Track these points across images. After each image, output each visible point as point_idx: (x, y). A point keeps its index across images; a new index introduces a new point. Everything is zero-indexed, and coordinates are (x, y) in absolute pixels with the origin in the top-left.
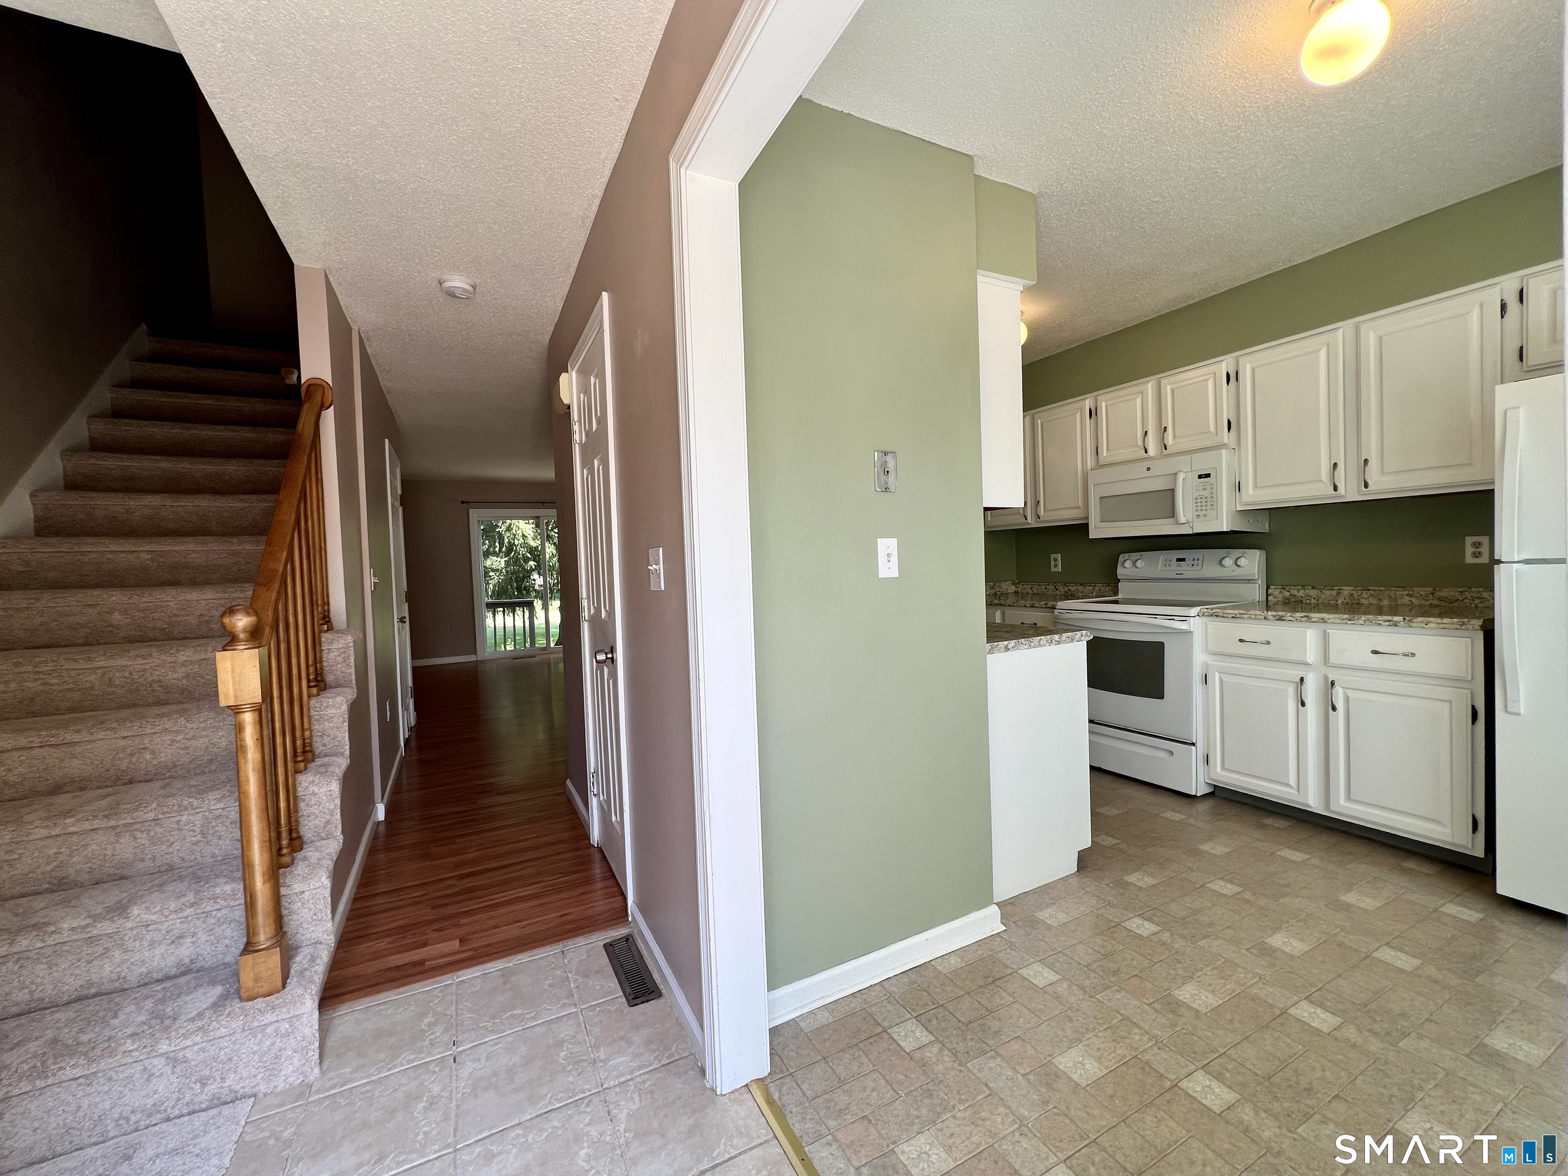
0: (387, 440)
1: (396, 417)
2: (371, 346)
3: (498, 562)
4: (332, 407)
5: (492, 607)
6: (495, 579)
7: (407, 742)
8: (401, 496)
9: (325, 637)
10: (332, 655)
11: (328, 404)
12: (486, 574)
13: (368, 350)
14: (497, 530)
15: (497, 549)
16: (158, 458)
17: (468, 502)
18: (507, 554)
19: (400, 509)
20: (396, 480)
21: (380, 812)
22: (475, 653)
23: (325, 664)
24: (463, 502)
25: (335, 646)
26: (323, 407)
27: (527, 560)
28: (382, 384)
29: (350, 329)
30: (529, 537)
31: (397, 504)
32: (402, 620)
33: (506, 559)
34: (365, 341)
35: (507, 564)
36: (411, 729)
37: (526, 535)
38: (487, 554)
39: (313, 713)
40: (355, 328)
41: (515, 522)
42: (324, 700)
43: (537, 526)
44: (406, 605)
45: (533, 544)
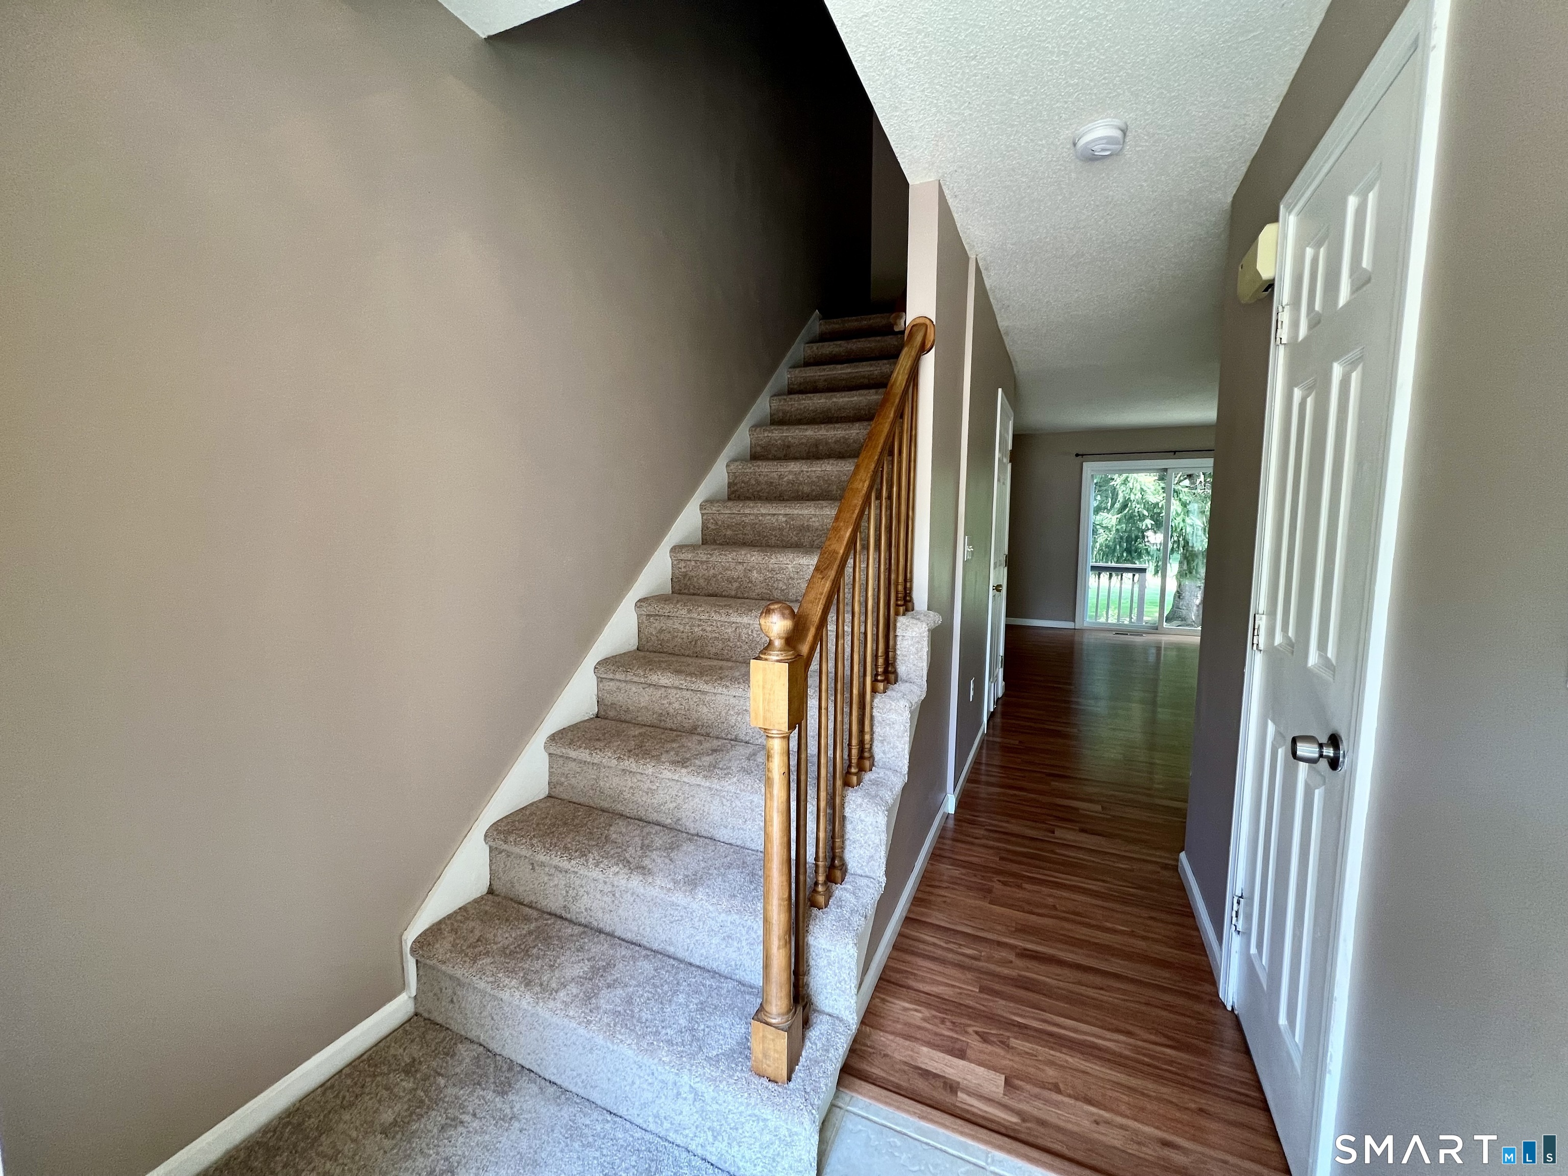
0: (1000, 390)
1: (1013, 363)
2: (989, 277)
3: (1110, 519)
4: (933, 349)
5: (1098, 570)
6: (1103, 538)
7: (992, 716)
8: (1012, 452)
9: (902, 621)
10: (906, 643)
11: (929, 346)
12: (1095, 532)
13: (986, 282)
14: (1111, 484)
15: (1109, 504)
16: (805, 427)
17: (1082, 455)
18: (1121, 511)
19: (1009, 466)
20: (1008, 434)
21: (950, 805)
22: (1074, 621)
23: (898, 652)
24: (1077, 455)
25: (909, 634)
26: (923, 349)
27: (1142, 518)
28: (1000, 324)
29: (967, 258)
30: (1148, 491)
31: (1006, 460)
32: (998, 588)
33: (1119, 516)
34: (983, 271)
35: (1120, 522)
36: (997, 702)
37: (1145, 488)
38: (1098, 510)
39: (875, 713)
40: (972, 257)
41: (1132, 476)
42: (887, 700)
43: (1161, 479)
44: (1006, 569)
45: (1153, 499)
